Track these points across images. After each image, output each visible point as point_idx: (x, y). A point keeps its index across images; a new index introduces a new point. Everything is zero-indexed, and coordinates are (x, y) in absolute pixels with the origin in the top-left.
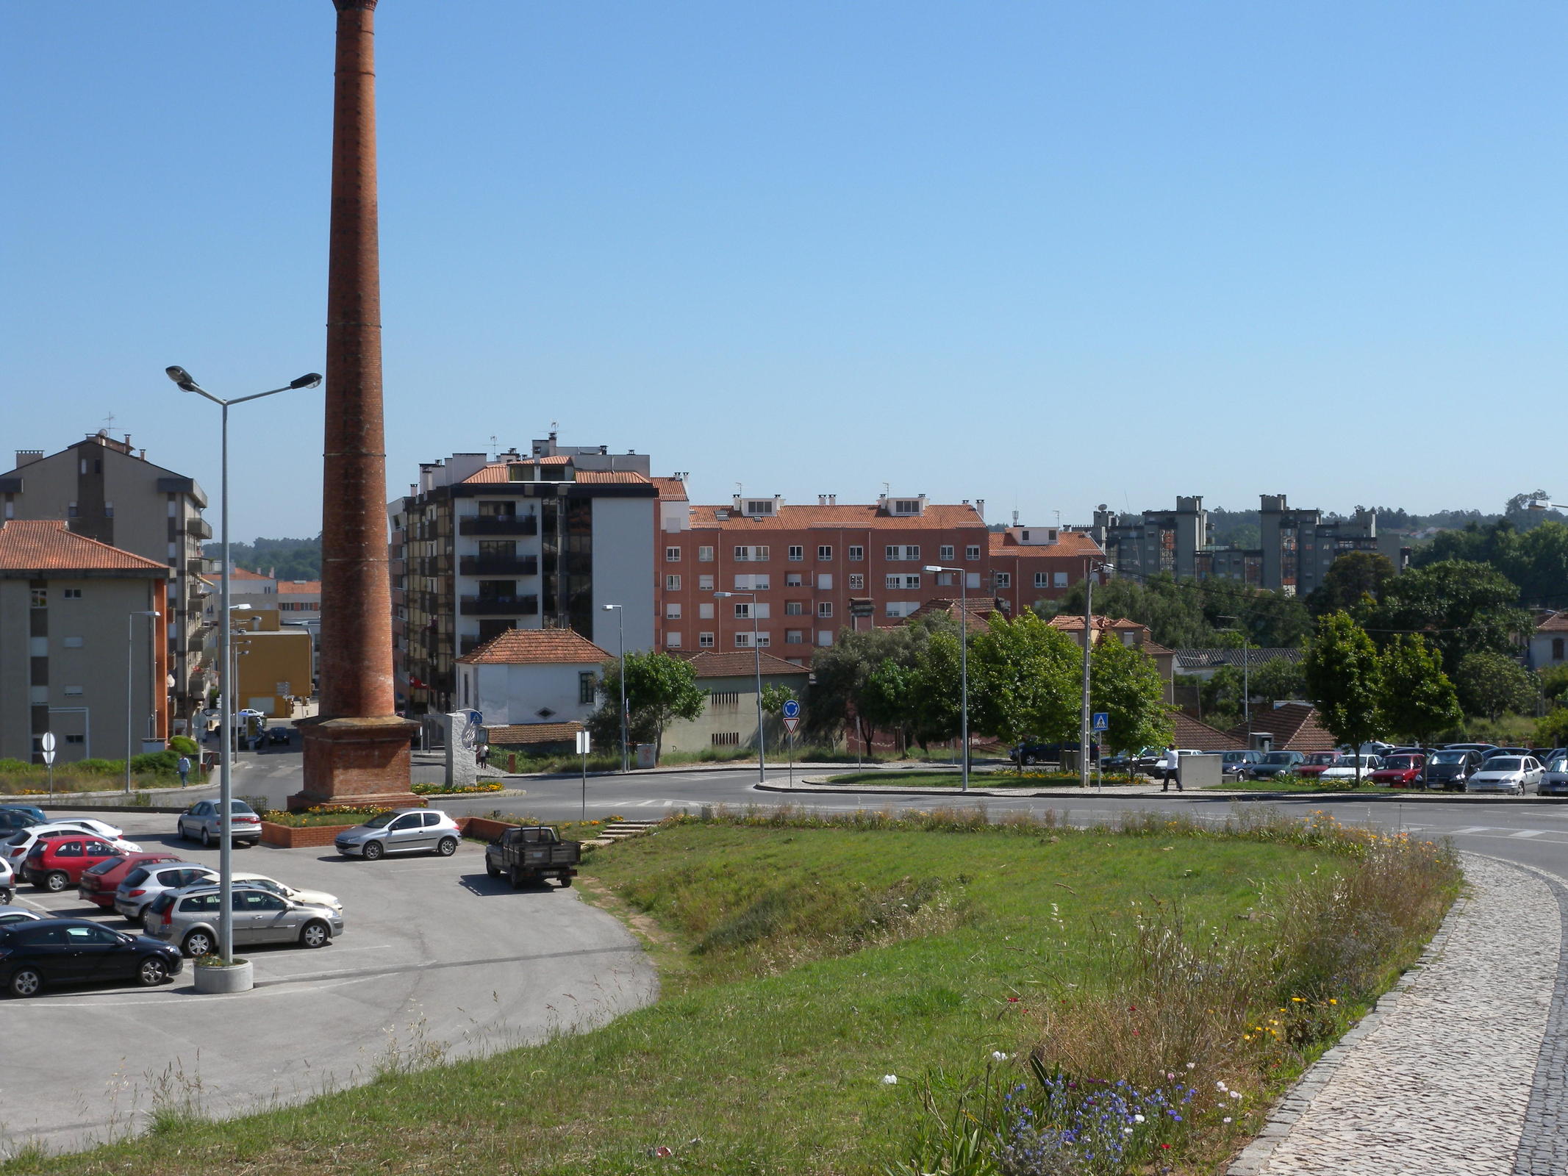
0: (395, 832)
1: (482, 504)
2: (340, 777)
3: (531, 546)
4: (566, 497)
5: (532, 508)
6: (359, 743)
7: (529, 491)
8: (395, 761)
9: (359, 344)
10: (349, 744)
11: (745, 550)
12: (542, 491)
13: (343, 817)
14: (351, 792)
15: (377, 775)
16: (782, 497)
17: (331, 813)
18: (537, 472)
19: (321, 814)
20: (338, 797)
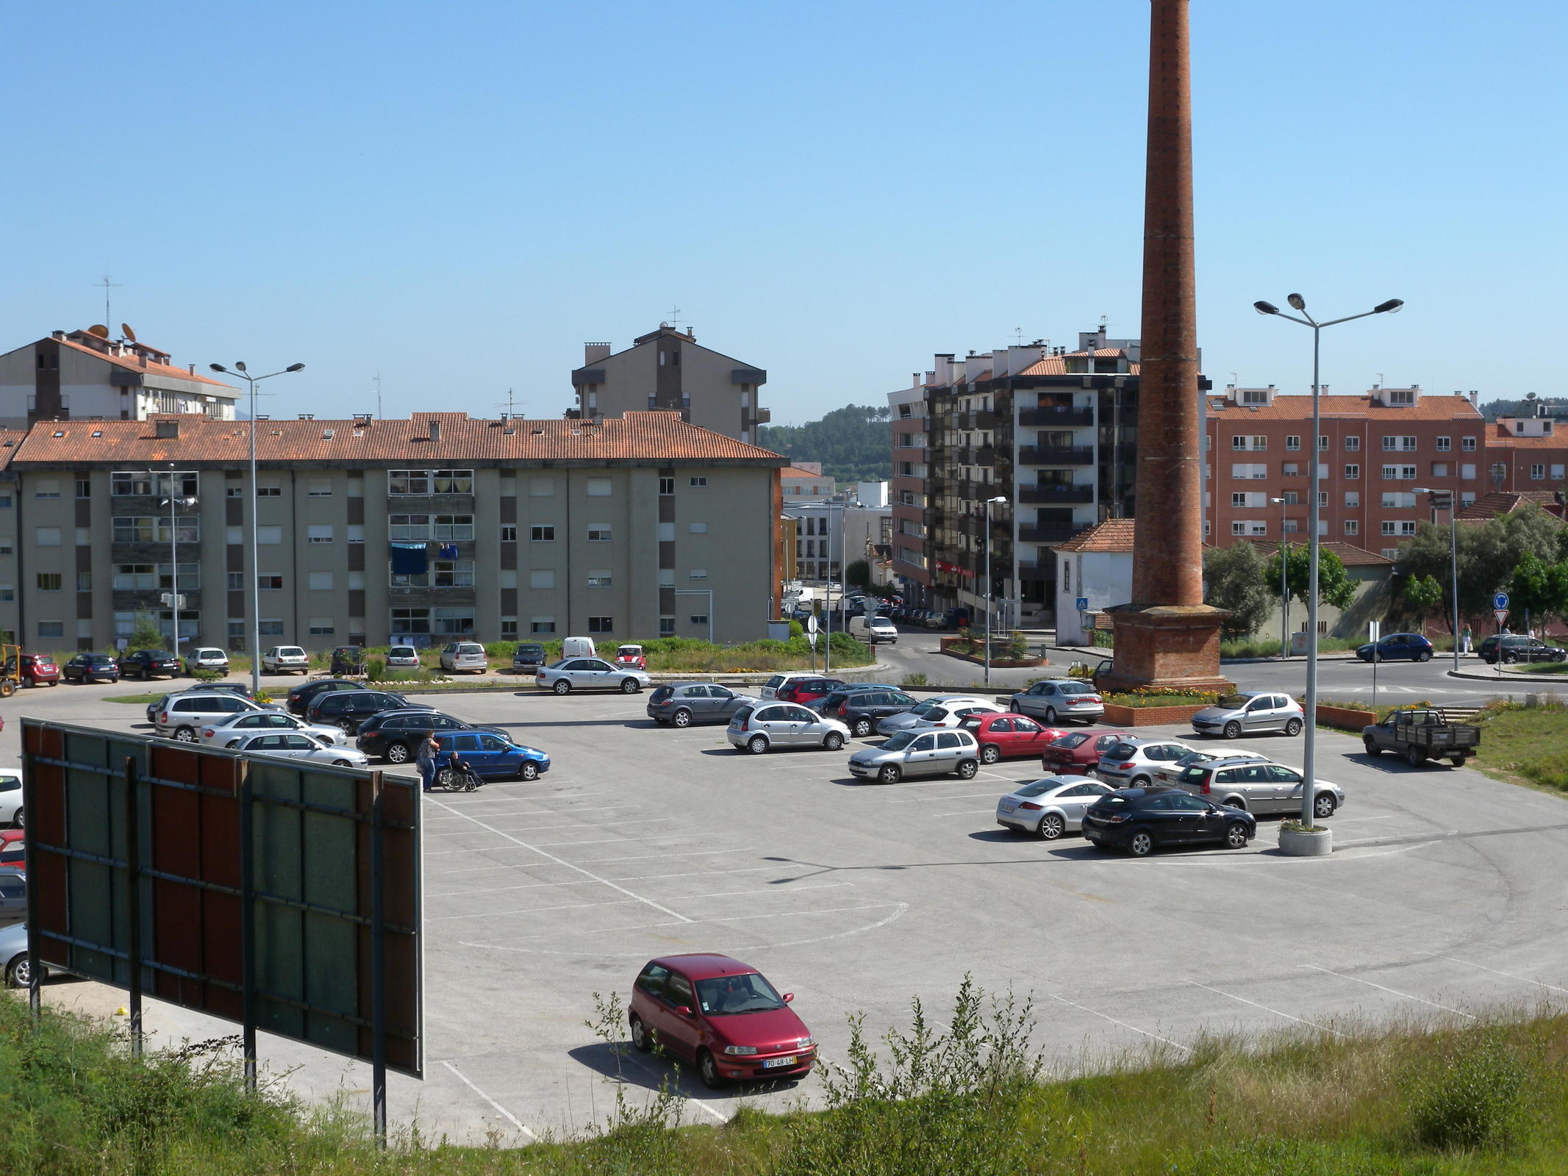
0: (1251, 714)
1: (1041, 396)
2: (1161, 660)
3: (1088, 437)
4: (1122, 389)
5: (1089, 399)
6: (1177, 630)
7: (1087, 383)
8: (1207, 647)
9: (1178, 255)
10: (1168, 630)
11: (1243, 439)
12: (1099, 384)
13: (1168, 699)
14: (1169, 675)
15: (1191, 660)
16: (1275, 388)
17: (1157, 695)
18: (1091, 364)
19: (1147, 695)
20: (1159, 680)
